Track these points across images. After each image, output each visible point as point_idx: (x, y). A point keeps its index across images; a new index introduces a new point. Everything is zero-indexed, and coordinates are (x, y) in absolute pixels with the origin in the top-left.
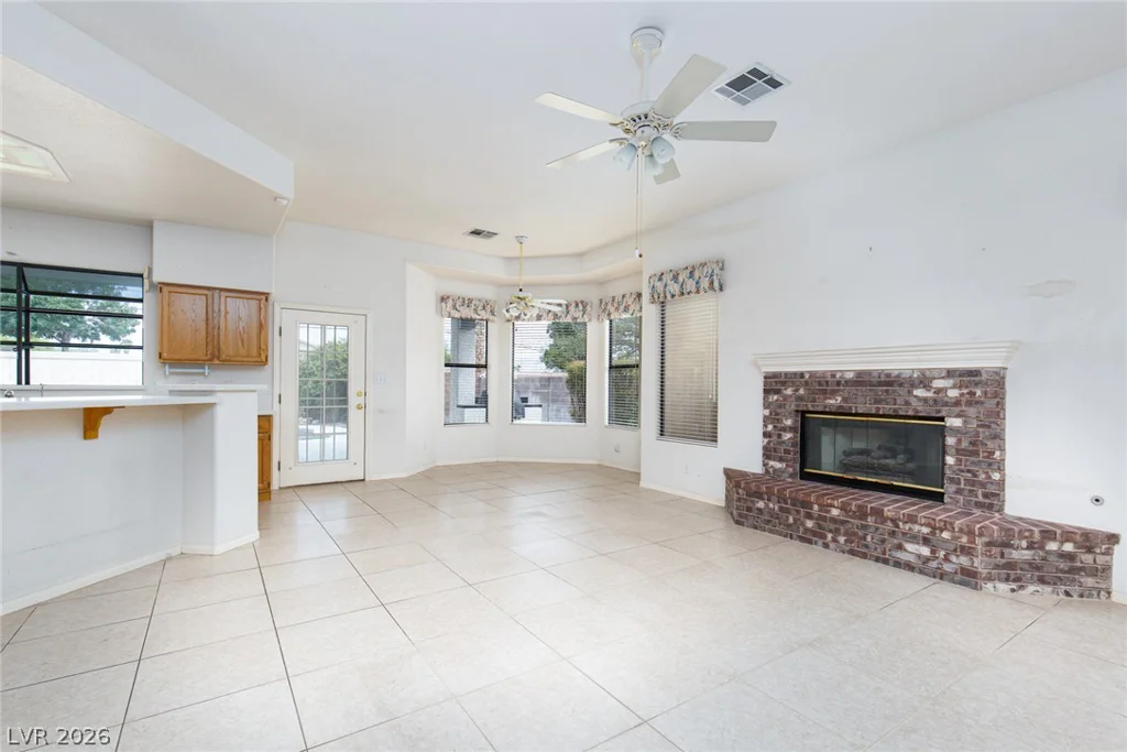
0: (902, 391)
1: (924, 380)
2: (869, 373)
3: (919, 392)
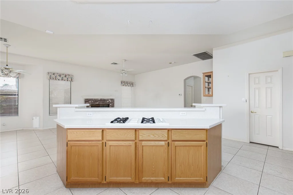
0: (106, 101)
1: (108, 100)
2: (102, 99)
3: (107, 101)
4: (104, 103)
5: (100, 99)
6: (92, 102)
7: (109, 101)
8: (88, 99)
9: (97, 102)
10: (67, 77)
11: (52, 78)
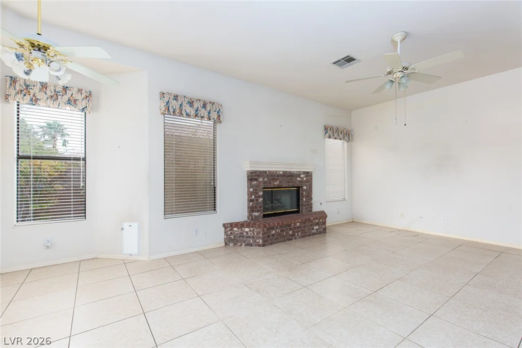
0: (294, 178)
1: (299, 175)
2: (286, 172)
3: (298, 179)
4: (291, 185)
5: (281, 173)
6: (266, 179)
7: (302, 178)
8: (257, 171)
9: (276, 180)
10: (209, 107)
11: (171, 110)
